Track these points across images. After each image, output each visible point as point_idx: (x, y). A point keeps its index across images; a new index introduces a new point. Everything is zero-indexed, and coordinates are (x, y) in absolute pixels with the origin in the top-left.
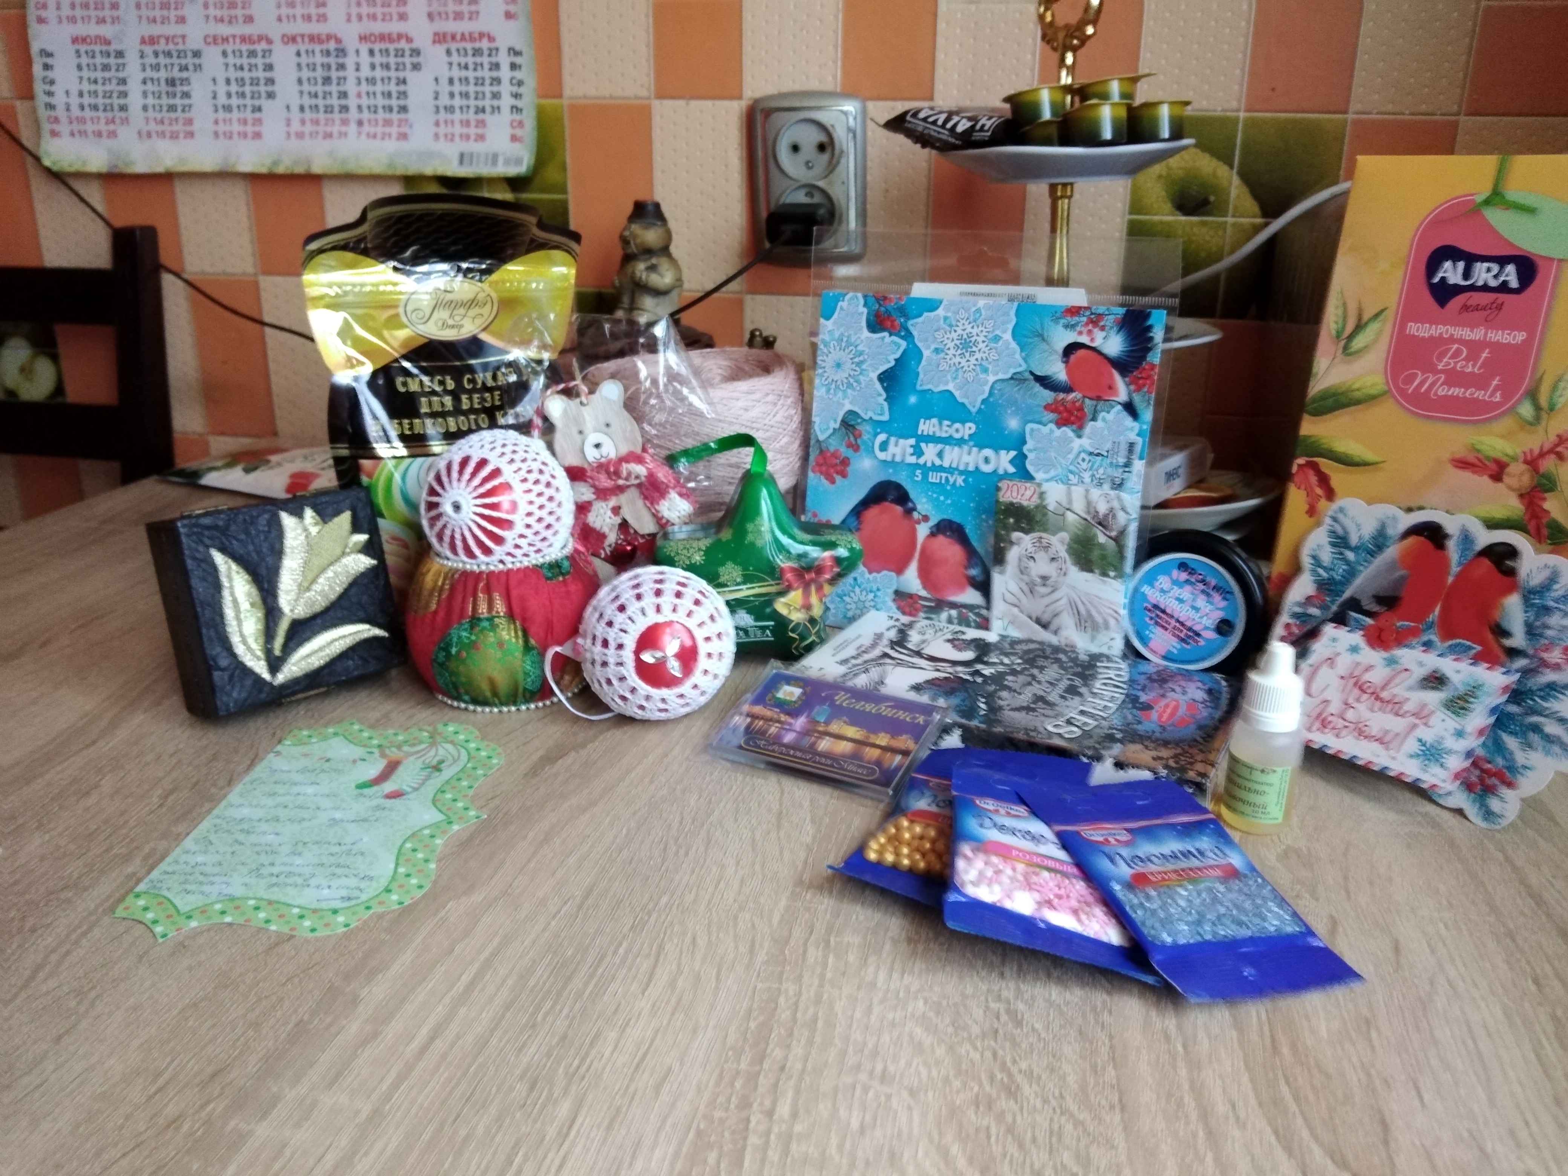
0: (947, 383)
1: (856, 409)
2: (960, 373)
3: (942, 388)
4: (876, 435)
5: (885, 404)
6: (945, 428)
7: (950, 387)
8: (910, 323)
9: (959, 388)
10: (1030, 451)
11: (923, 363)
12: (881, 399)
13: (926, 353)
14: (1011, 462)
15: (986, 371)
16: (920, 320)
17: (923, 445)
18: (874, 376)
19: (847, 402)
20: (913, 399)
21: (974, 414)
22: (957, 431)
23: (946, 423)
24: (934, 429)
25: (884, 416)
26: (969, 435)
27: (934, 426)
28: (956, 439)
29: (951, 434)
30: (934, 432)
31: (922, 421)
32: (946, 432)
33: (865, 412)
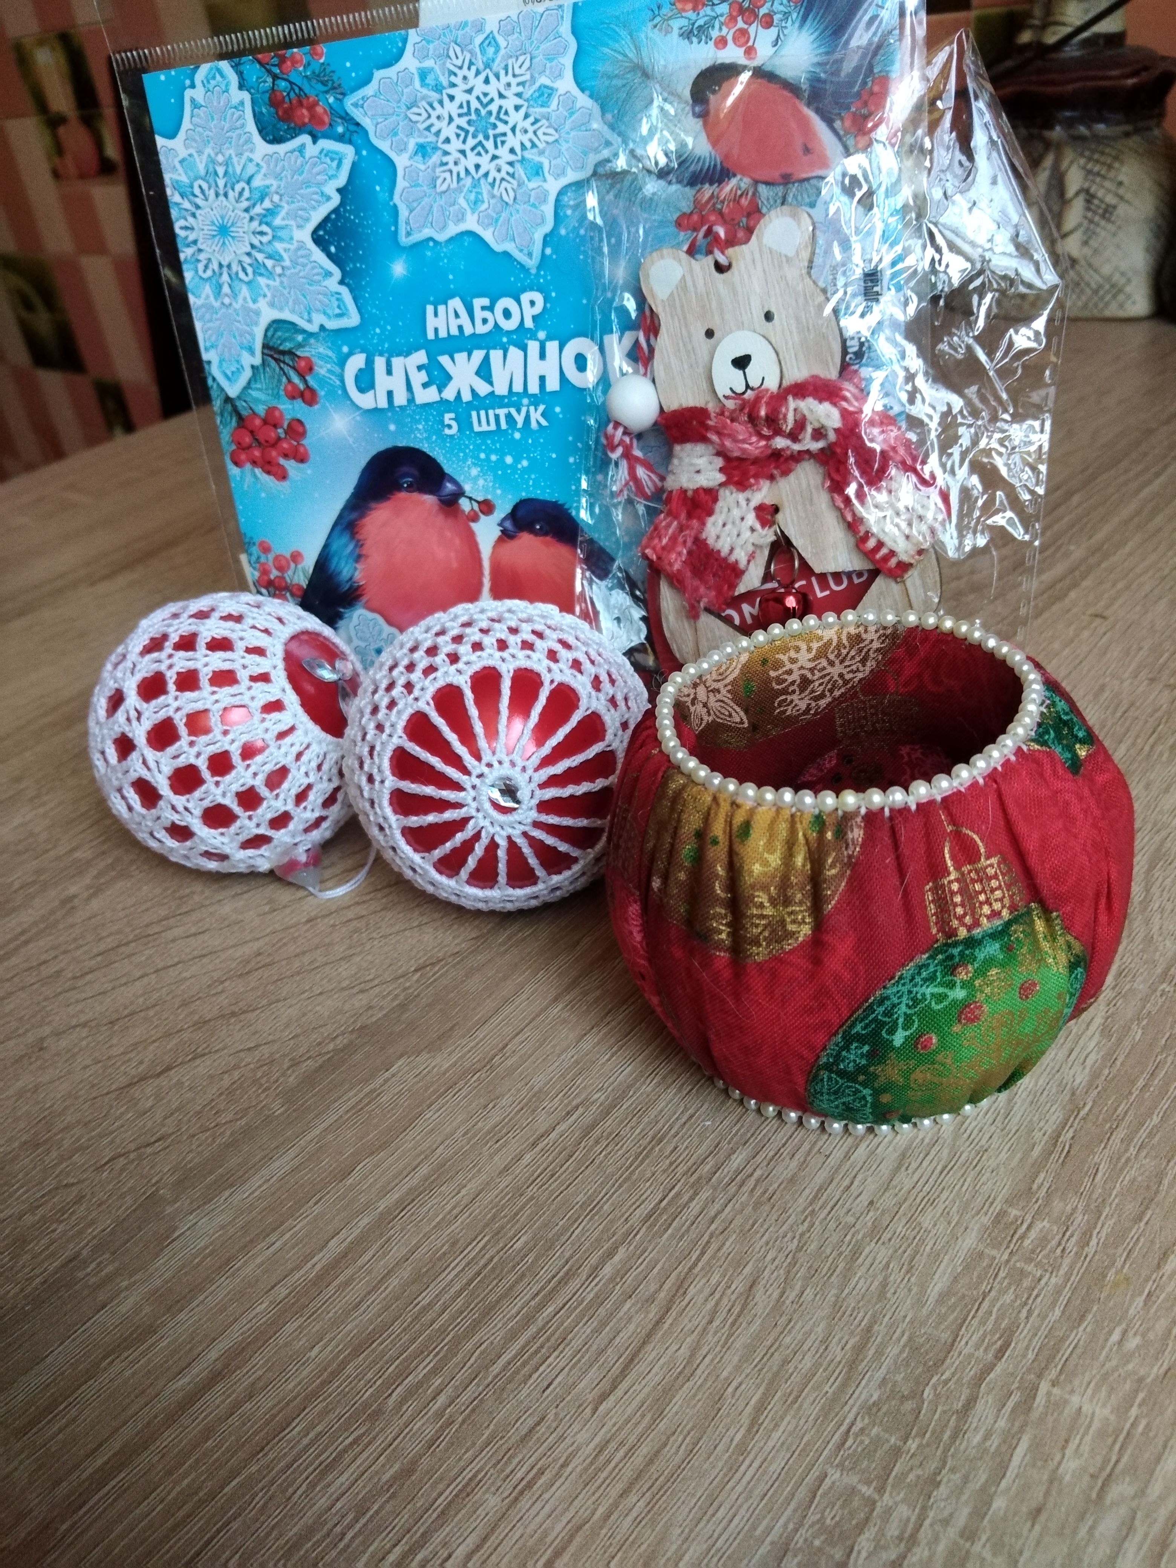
0: (461, 218)
1: (286, 315)
2: (485, 187)
3: (453, 230)
4: (342, 362)
5: (344, 291)
6: (479, 314)
7: (471, 223)
8: (349, 103)
9: (491, 222)
11: (401, 183)
12: (333, 284)
13: (401, 161)
14: (629, 355)
15: (537, 171)
16: (369, 90)
17: (444, 360)
18: (304, 235)
19: (262, 304)
20: (399, 269)
21: (534, 271)
22: (507, 314)
23: (479, 303)
24: (459, 322)
25: (349, 317)
26: (534, 318)
27: (457, 315)
28: (509, 333)
29: (496, 324)
30: (460, 328)
31: (430, 309)
32: (485, 321)
33: (306, 316)
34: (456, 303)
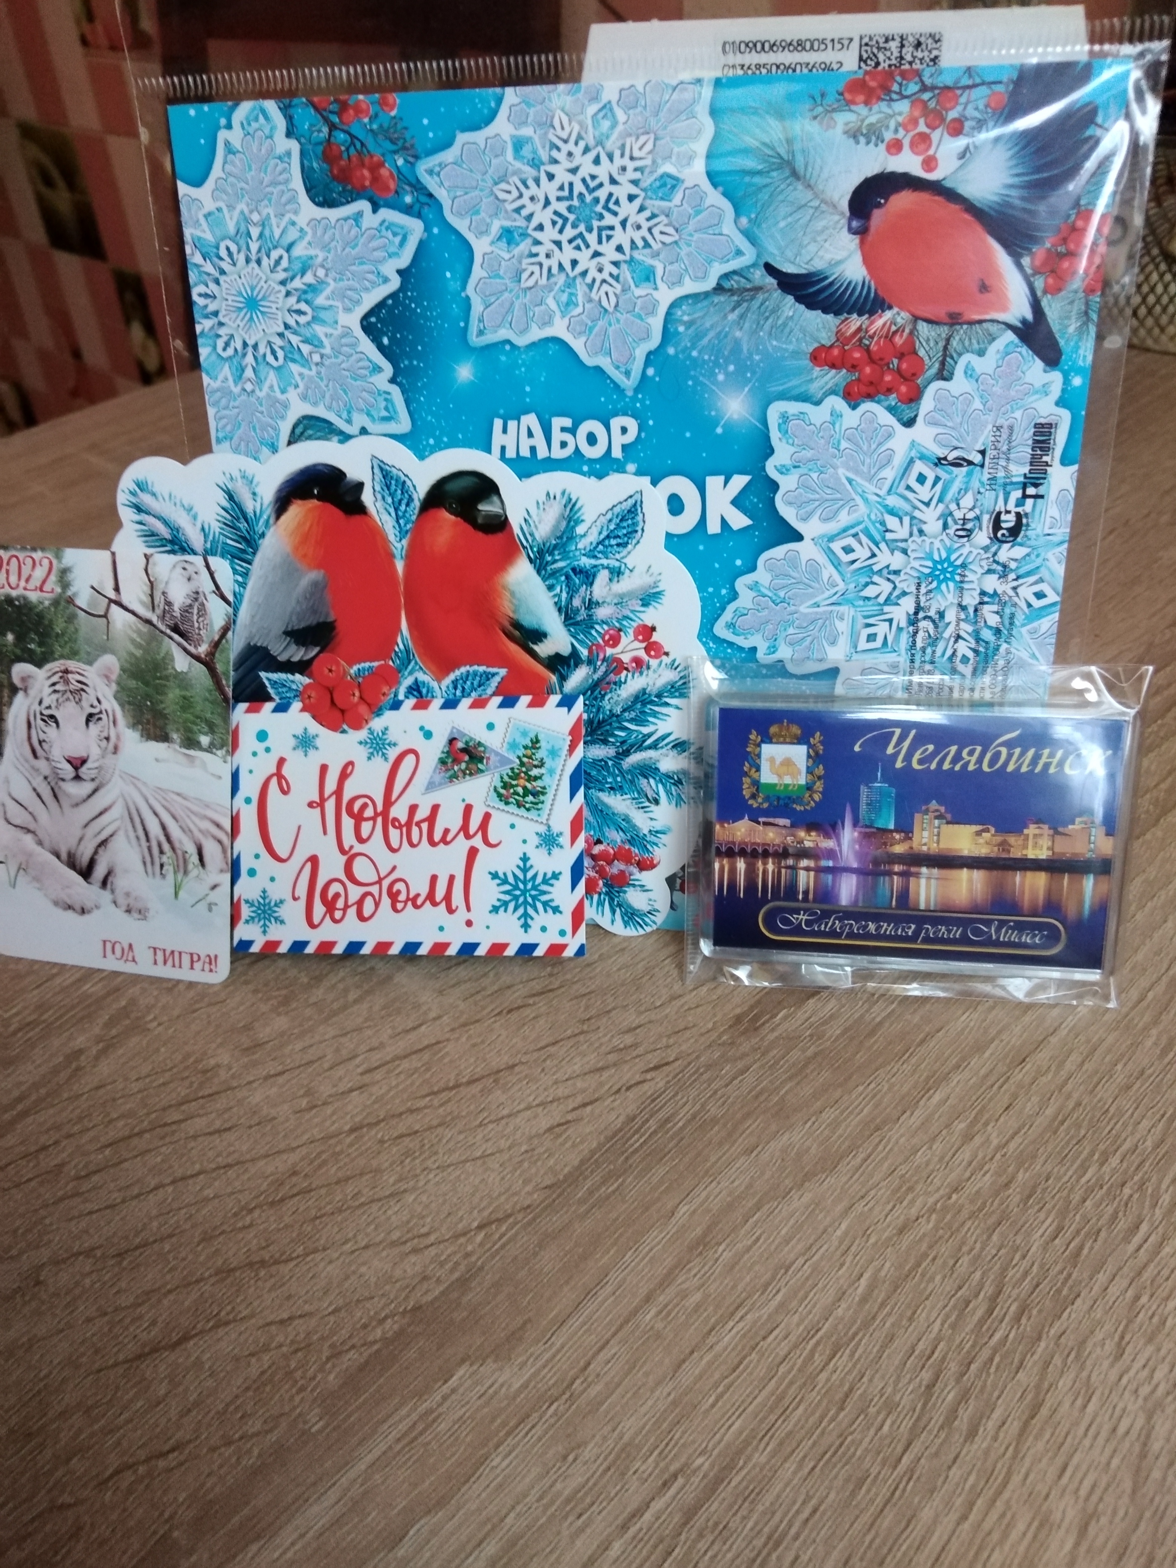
0: (548, 322)
1: (320, 412)
2: (581, 288)
3: (536, 334)
5: (396, 392)
6: (557, 436)
7: (559, 329)
8: (422, 167)
9: (586, 330)
10: (783, 470)
11: (477, 271)
12: (382, 380)
13: (481, 246)
14: (735, 502)
15: (648, 276)
16: (449, 156)
18: (353, 321)
19: (292, 395)
20: (465, 372)
21: (630, 393)
22: (592, 439)
23: (558, 423)
24: (532, 442)
25: (398, 422)
26: (624, 447)
27: (530, 434)
28: (591, 461)
29: (577, 450)
30: (533, 449)
31: (498, 423)
32: (564, 445)
33: (345, 415)
34: (531, 420)
